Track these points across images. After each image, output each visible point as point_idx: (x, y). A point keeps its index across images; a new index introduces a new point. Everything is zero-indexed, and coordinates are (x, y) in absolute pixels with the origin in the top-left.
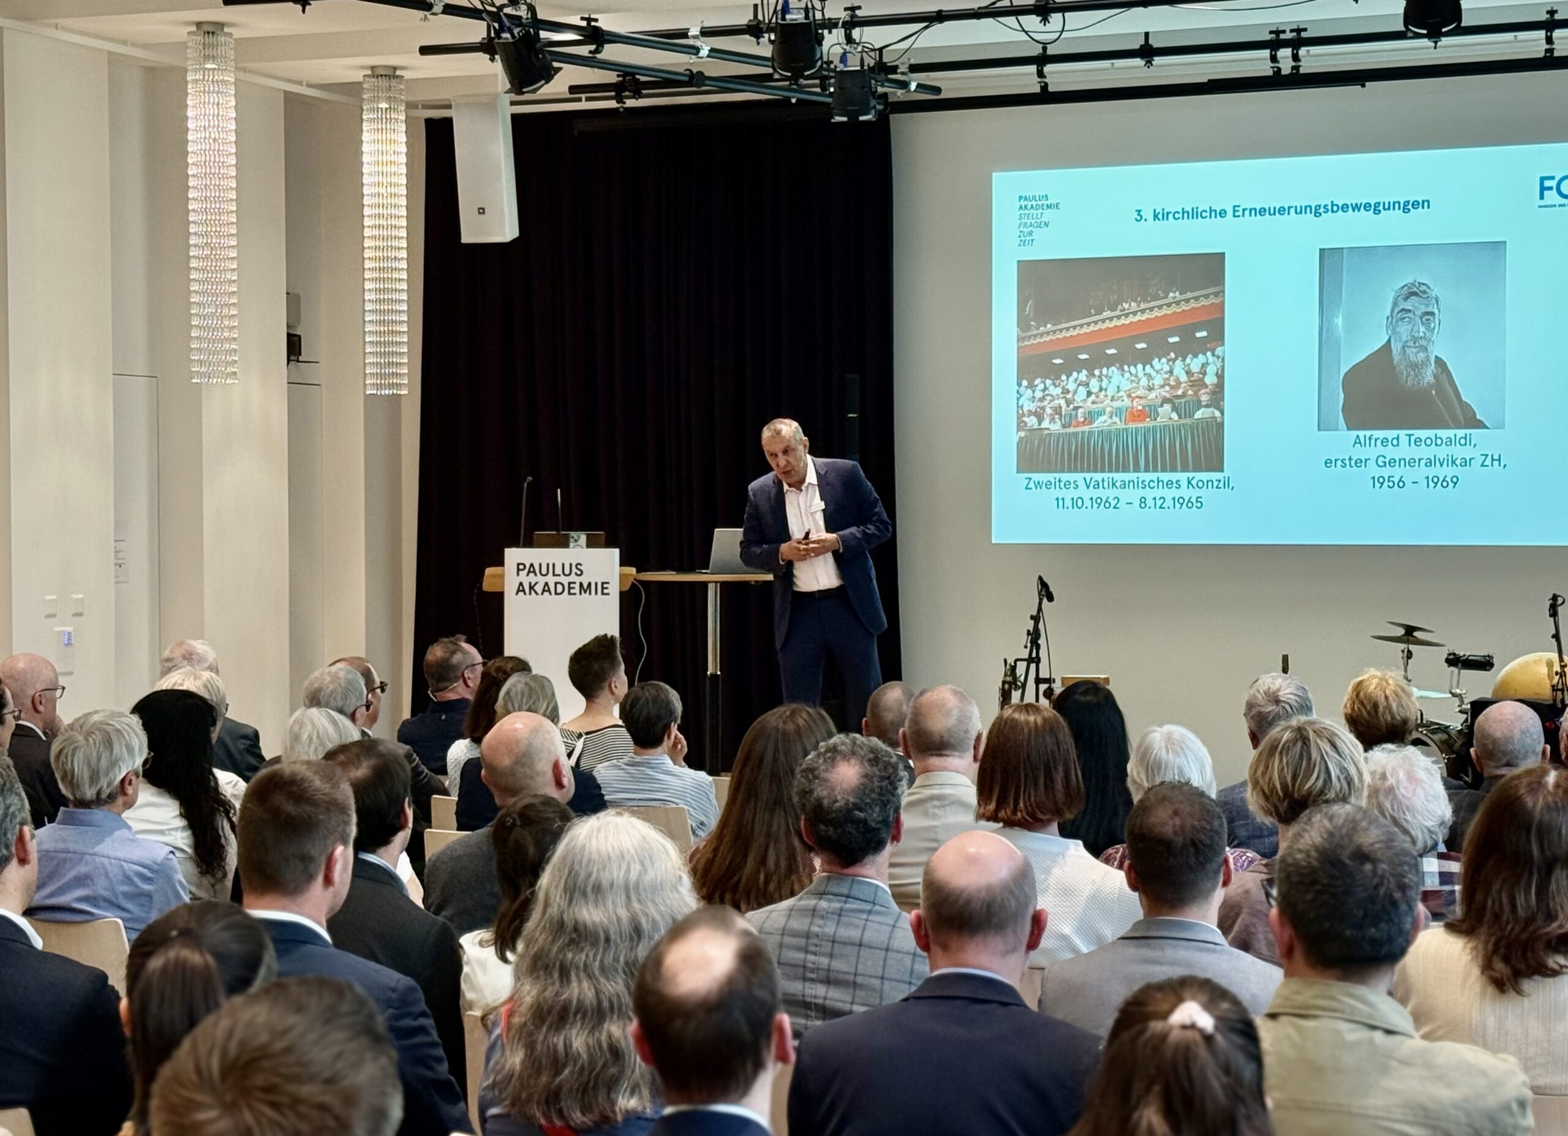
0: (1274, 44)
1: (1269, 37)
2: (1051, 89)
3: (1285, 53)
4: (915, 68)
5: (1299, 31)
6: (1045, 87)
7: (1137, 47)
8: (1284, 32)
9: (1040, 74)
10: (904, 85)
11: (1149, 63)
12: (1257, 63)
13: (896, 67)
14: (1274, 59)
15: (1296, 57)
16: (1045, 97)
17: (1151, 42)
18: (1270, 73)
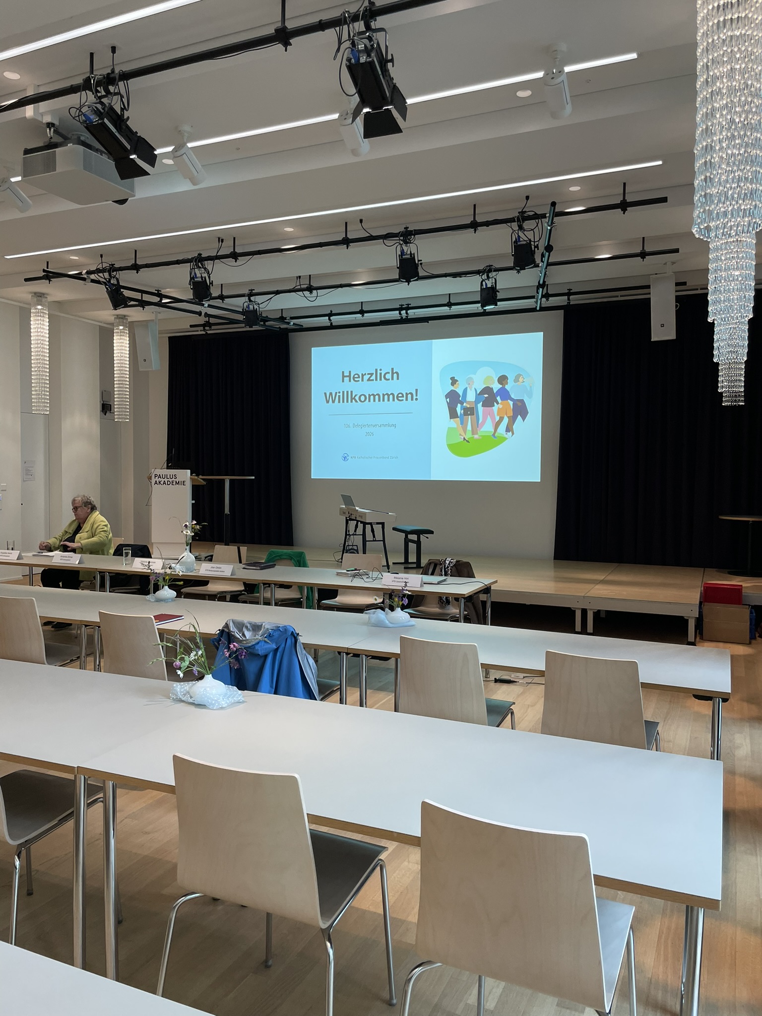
0: (400, 309)
1: (399, 307)
2: (333, 324)
3: (403, 312)
4: (292, 318)
5: (408, 305)
6: (331, 324)
7: (358, 310)
8: (404, 305)
9: (329, 319)
10: (288, 323)
11: (363, 316)
12: (395, 315)
13: (286, 318)
14: (400, 314)
15: (407, 313)
16: (332, 327)
17: (363, 309)
18: (400, 318)
